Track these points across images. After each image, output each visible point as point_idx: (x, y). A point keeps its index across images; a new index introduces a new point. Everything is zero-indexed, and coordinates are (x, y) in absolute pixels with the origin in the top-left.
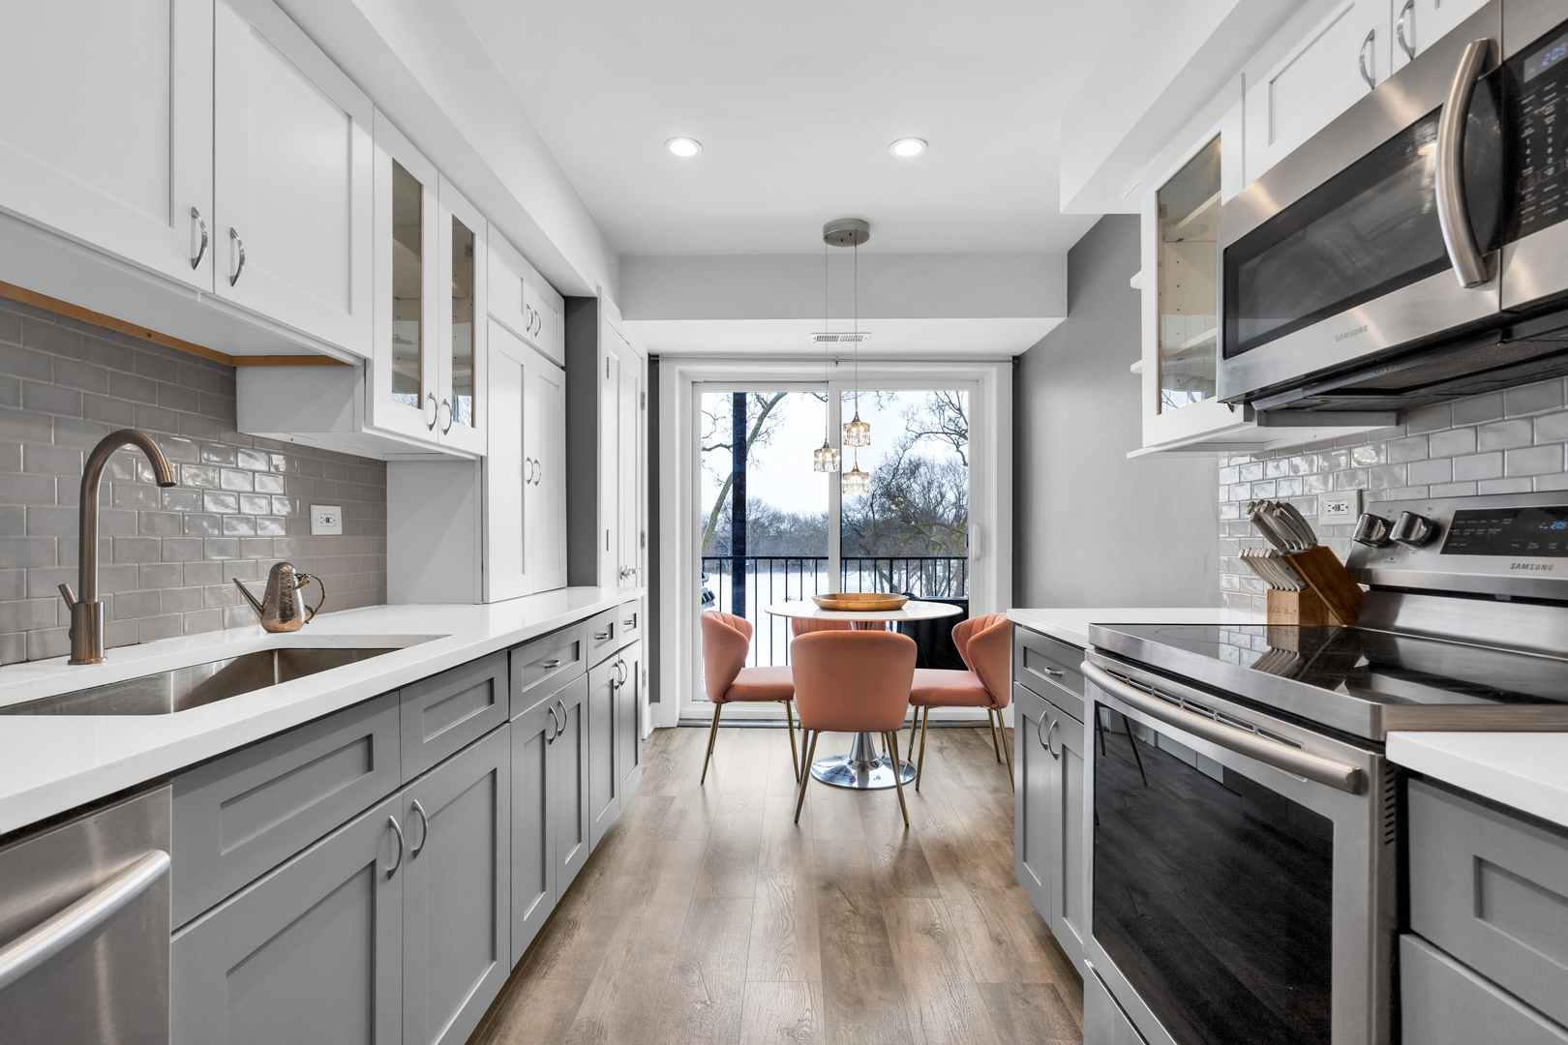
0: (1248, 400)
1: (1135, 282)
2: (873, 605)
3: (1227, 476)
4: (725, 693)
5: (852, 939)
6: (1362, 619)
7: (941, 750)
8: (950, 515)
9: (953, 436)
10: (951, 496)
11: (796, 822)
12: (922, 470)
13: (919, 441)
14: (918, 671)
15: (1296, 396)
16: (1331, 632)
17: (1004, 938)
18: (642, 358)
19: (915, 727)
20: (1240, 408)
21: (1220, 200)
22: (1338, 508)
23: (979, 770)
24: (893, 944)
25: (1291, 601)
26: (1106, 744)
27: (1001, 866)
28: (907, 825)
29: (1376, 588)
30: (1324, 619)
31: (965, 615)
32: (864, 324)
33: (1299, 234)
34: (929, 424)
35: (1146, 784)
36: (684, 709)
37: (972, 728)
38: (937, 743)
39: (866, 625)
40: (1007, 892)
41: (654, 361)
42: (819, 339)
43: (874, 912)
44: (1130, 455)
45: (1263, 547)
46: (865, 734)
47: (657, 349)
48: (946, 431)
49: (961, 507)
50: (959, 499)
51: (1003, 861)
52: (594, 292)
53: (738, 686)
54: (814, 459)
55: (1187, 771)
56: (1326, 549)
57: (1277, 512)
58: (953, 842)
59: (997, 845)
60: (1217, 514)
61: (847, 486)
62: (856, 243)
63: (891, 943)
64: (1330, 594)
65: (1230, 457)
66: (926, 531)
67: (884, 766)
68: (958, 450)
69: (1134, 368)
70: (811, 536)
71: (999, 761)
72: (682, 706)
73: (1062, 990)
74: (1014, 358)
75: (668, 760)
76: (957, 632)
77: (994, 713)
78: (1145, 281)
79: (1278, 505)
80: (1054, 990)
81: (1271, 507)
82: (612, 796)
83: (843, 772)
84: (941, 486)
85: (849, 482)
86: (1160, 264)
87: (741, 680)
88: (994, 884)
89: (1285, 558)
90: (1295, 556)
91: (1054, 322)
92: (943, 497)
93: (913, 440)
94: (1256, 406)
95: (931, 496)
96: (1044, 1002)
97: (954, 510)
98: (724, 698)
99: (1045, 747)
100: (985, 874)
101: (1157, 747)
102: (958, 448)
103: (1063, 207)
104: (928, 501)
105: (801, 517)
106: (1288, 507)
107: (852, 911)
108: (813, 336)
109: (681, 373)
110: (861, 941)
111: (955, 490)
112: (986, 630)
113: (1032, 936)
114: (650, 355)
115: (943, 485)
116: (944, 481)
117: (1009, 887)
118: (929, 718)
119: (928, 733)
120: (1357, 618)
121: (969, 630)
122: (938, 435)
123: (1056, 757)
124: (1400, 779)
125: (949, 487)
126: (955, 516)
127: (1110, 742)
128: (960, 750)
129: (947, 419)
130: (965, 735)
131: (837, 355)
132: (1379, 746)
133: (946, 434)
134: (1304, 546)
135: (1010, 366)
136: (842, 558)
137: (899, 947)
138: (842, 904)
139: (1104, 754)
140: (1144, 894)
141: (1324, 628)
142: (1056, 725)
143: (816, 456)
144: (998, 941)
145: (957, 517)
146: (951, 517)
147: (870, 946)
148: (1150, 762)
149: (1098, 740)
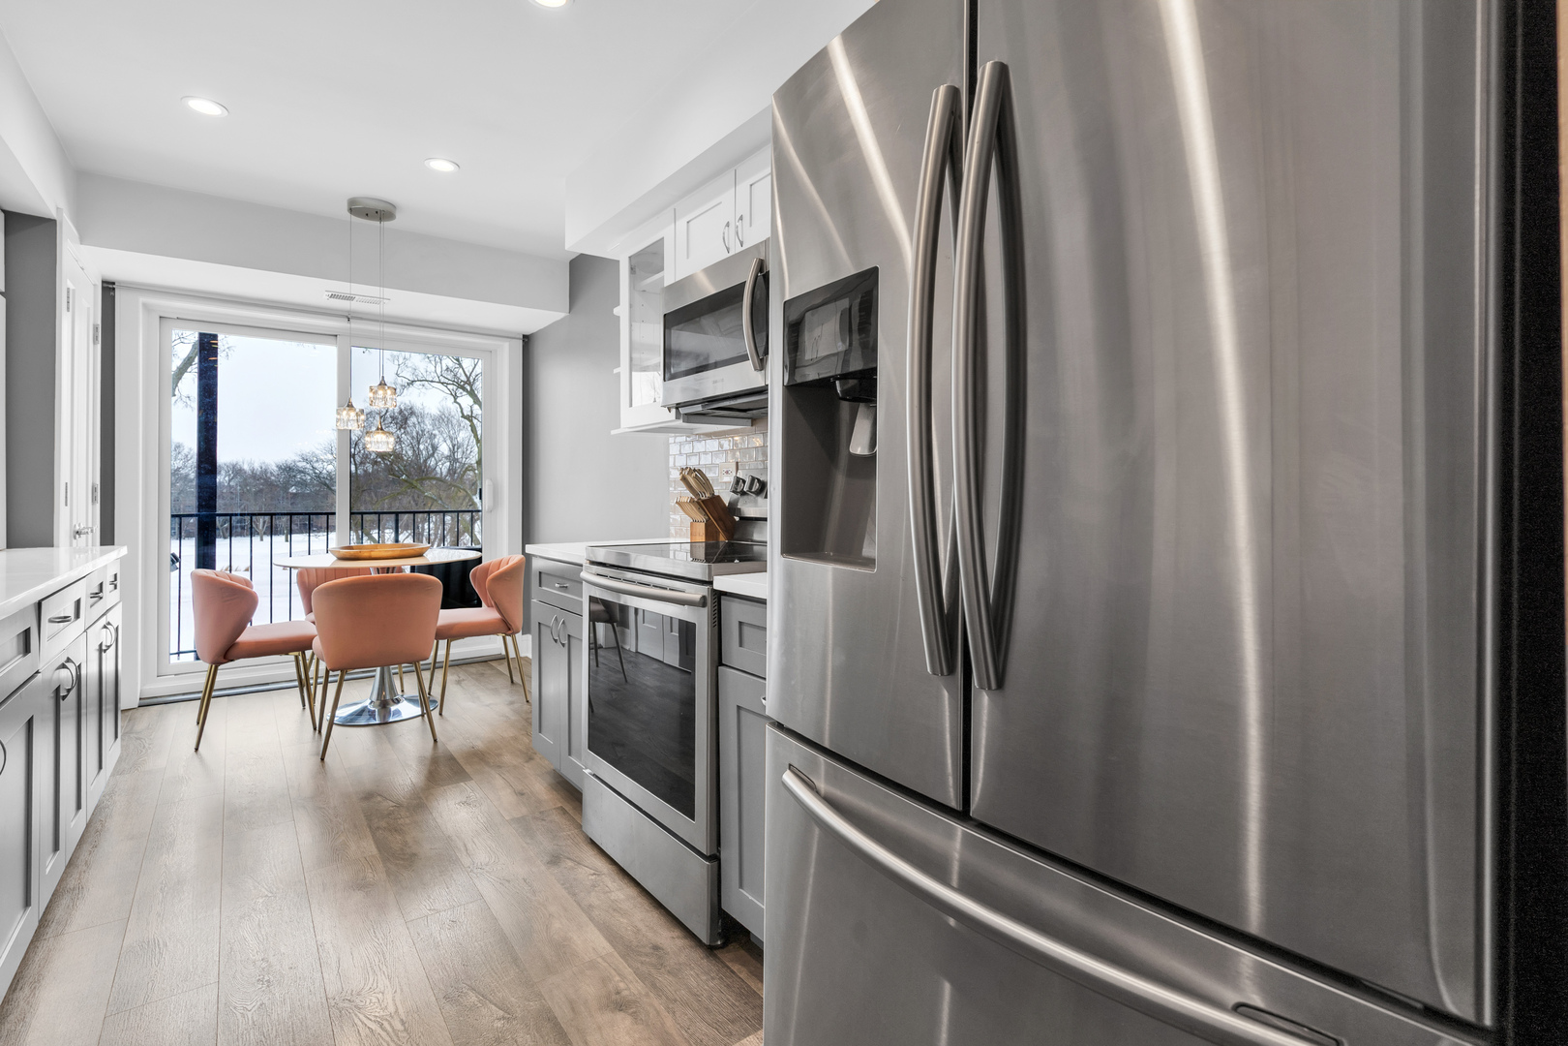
0: (678, 406)
1: (616, 311)
2: (396, 554)
3: (674, 450)
4: (227, 651)
5: (400, 822)
6: (736, 537)
7: (459, 682)
8: (443, 468)
9: (450, 387)
10: (444, 449)
11: (322, 759)
12: (413, 420)
13: (411, 388)
14: (441, 611)
15: (698, 408)
16: (721, 544)
17: (525, 791)
18: (95, 285)
19: (434, 668)
20: (674, 411)
21: (663, 278)
22: (727, 472)
23: (496, 691)
25: (701, 528)
26: (599, 659)
27: (520, 751)
28: (435, 741)
29: (742, 518)
30: (717, 538)
31: (479, 561)
32: (388, 292)
33: (698, 319)
34: (423, 371)
35: (626, 681)
36: (147, 687)
37: (486, 661)
38: (455, 678)
39: (388, 570)
40: (526, 765)
41: (108, 288)
42: (332, 296)
44: (613, 432)
45: (688, 495)
46: (386, 668)
47: (111, 276)
48: (443, 380)
49: (456, 460)
50: (453, 452)
51: (521, 747)
52: (52, 214)
53: (244, 643)
54: (336, 416)
55: (656, 665)
56: (719, 496)
57: (694, 475)
58: (479, 745)
59: (515, 739)
60: (668, 474)
61: (371, 443)
62: (381, 220)
64: (720, 523)
65: (676, 437)
66: (419, 486)
67: (405, 702)
68: (455, 402)
69: (615, 371)
70: (261, 491)
71: (512, 682)
72: (143, 684)
73: (568, 808)
74: (524, 336)
75: (139, 739)
76: (474, 575)
77: (509, 639)
78: (622, 311)
79: (695, 470)
80: (562, 809)
81: (692, 471)
82: (100, 767)
83: (366, 713)
84: (432, 436)
85: (372, 439)
86: (631, 306)
87: (245, 637)
88: (515, 763)
89: (697, 502)
90: (703, 501)
91: (559, 315)
92: (435, 448)
93: (403, 387)
94: (682, 410)
95: (422, 447)
96: (556, 817)
97: (448, 464)
98: (225, 658)
99: (556, 641)
100: (507, 758)
101: (637, 652)
102: (455, 399)
103: (568, 246)
104: (417, 453)
105: (246, 467)
106: (699, 471)
107: (395, 806)
108: (327, 293)
109: (145, 306)
111: (449, 442)
112: (500, 570)
113: (545, 785)
114: (103, 282)
115: (435, 435)
116: (436, 432)
117: (527, 762)
118: (451, 658)
119: (449, 670)
120: (733, 535)
121: (486, 571)
122: (433, 384)
123: (563, 645)
124: (719, 595)
125: (442, 439)
126: (449, 470)
127: (603, 657)
128: (477, 680)
129: (444, 368)
130: (480, 668)
131: (349, 312)
132: (711, 583)
133: (442, 383)
134: (708, 495)
135: (520, 343)
136: (351, 513)
139: (597, 666)
140: (623, 745)
141: (718, 543)
142: (564, 622)
143: (338, 413)
144: (521, 794)
145: (452, 471)
146: (445, 471)
148: (630, 666)
149: (593, 657)
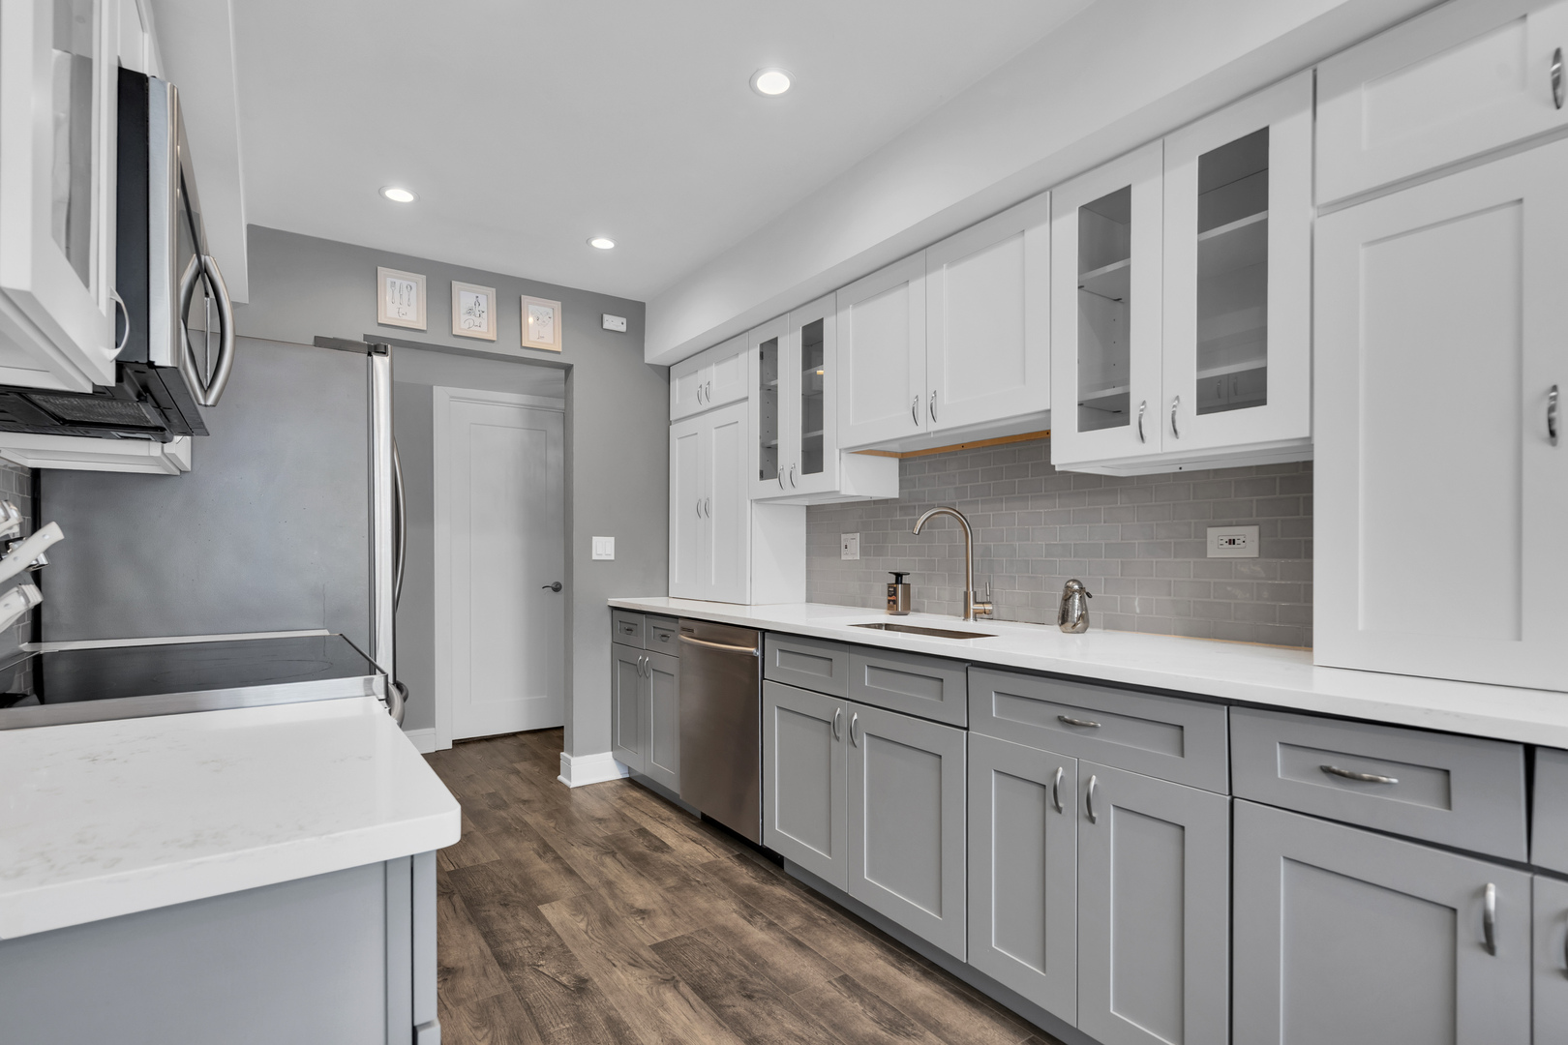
5: (527, 941)
24: (488, 951)
43: (515, 973)
63: (489, 950)
107: (538, 966)
110: (518, 944)
137: (480, 948)
138: (554, 971)
147: (508, 941)
